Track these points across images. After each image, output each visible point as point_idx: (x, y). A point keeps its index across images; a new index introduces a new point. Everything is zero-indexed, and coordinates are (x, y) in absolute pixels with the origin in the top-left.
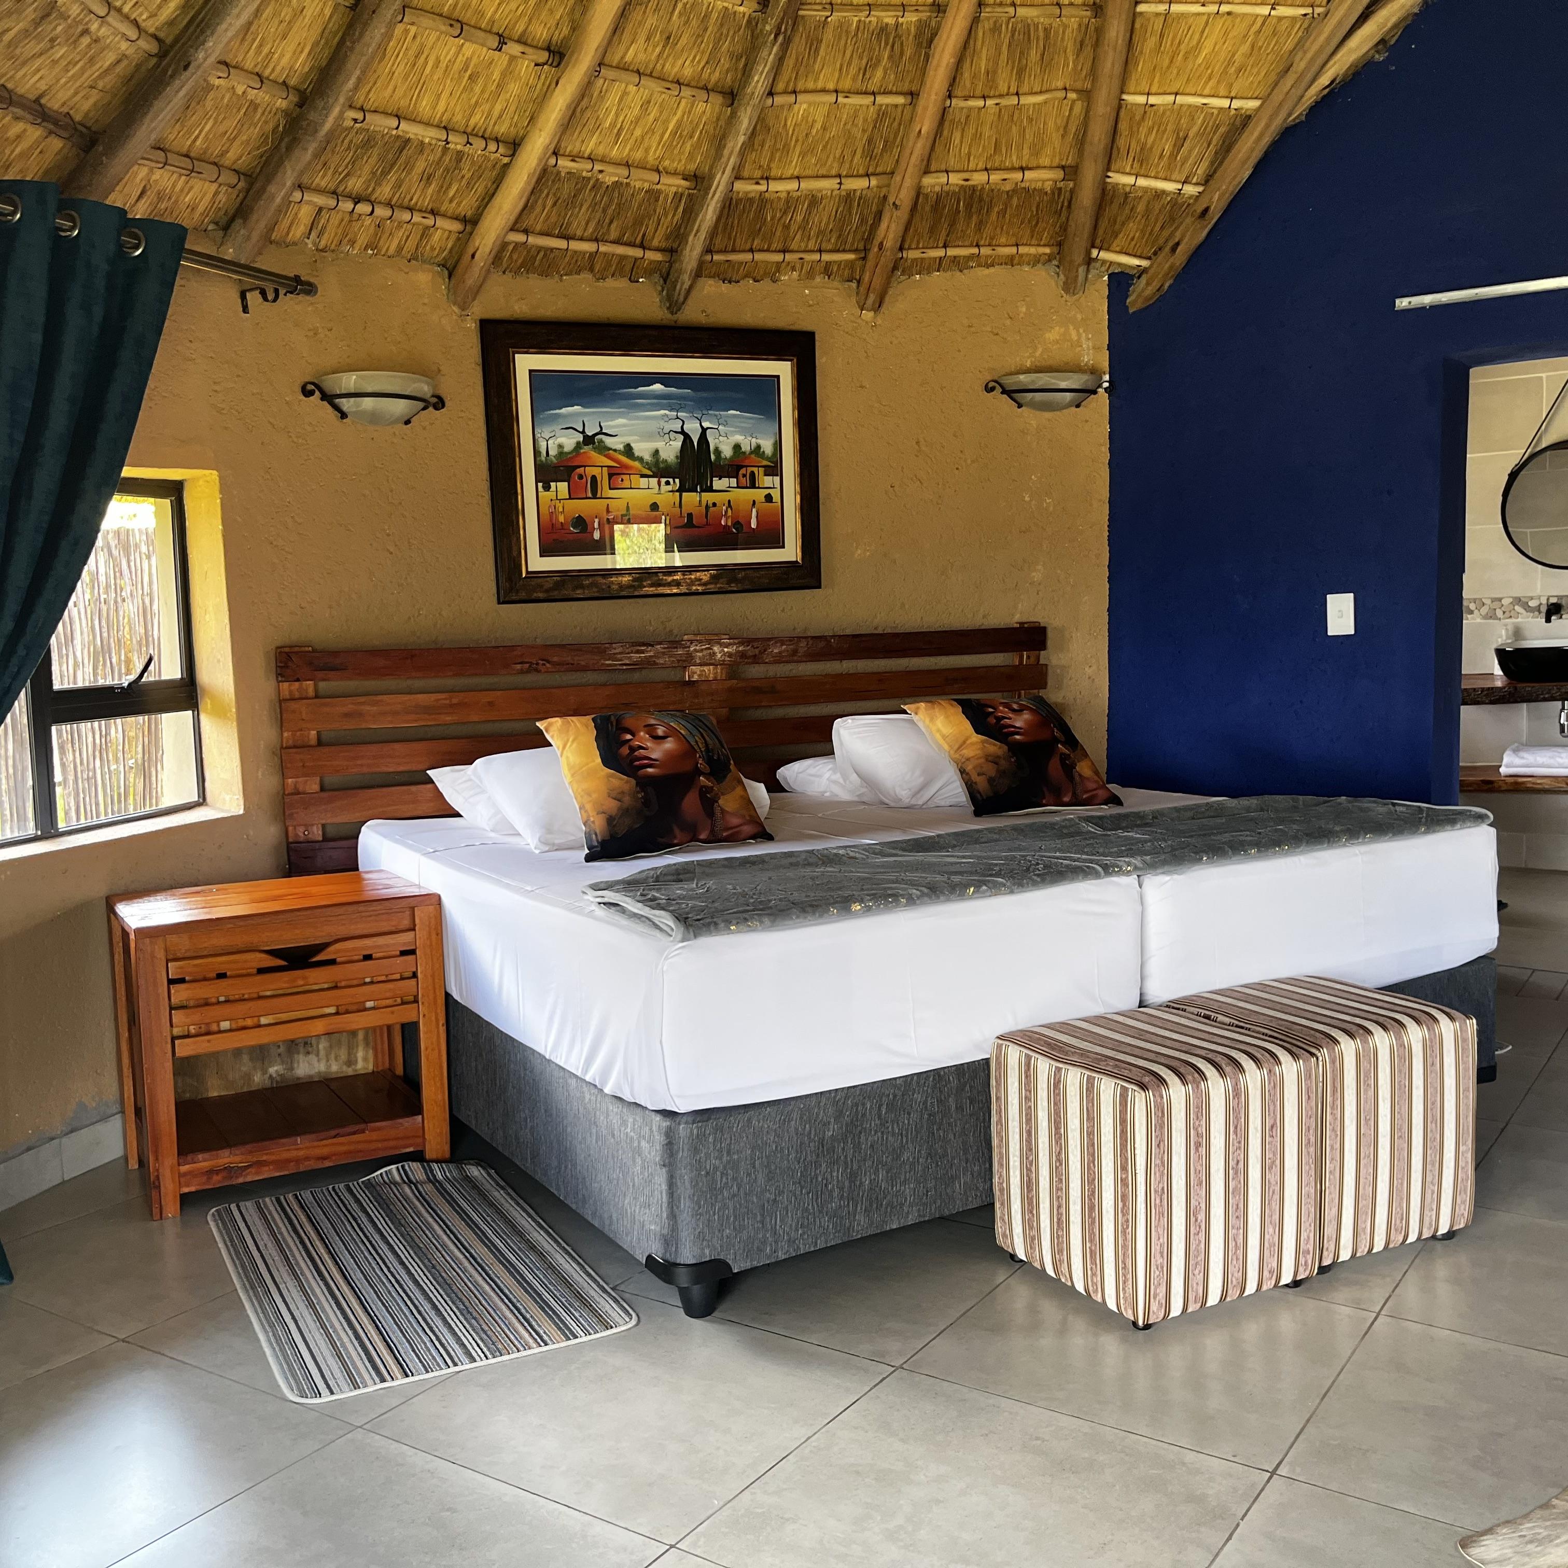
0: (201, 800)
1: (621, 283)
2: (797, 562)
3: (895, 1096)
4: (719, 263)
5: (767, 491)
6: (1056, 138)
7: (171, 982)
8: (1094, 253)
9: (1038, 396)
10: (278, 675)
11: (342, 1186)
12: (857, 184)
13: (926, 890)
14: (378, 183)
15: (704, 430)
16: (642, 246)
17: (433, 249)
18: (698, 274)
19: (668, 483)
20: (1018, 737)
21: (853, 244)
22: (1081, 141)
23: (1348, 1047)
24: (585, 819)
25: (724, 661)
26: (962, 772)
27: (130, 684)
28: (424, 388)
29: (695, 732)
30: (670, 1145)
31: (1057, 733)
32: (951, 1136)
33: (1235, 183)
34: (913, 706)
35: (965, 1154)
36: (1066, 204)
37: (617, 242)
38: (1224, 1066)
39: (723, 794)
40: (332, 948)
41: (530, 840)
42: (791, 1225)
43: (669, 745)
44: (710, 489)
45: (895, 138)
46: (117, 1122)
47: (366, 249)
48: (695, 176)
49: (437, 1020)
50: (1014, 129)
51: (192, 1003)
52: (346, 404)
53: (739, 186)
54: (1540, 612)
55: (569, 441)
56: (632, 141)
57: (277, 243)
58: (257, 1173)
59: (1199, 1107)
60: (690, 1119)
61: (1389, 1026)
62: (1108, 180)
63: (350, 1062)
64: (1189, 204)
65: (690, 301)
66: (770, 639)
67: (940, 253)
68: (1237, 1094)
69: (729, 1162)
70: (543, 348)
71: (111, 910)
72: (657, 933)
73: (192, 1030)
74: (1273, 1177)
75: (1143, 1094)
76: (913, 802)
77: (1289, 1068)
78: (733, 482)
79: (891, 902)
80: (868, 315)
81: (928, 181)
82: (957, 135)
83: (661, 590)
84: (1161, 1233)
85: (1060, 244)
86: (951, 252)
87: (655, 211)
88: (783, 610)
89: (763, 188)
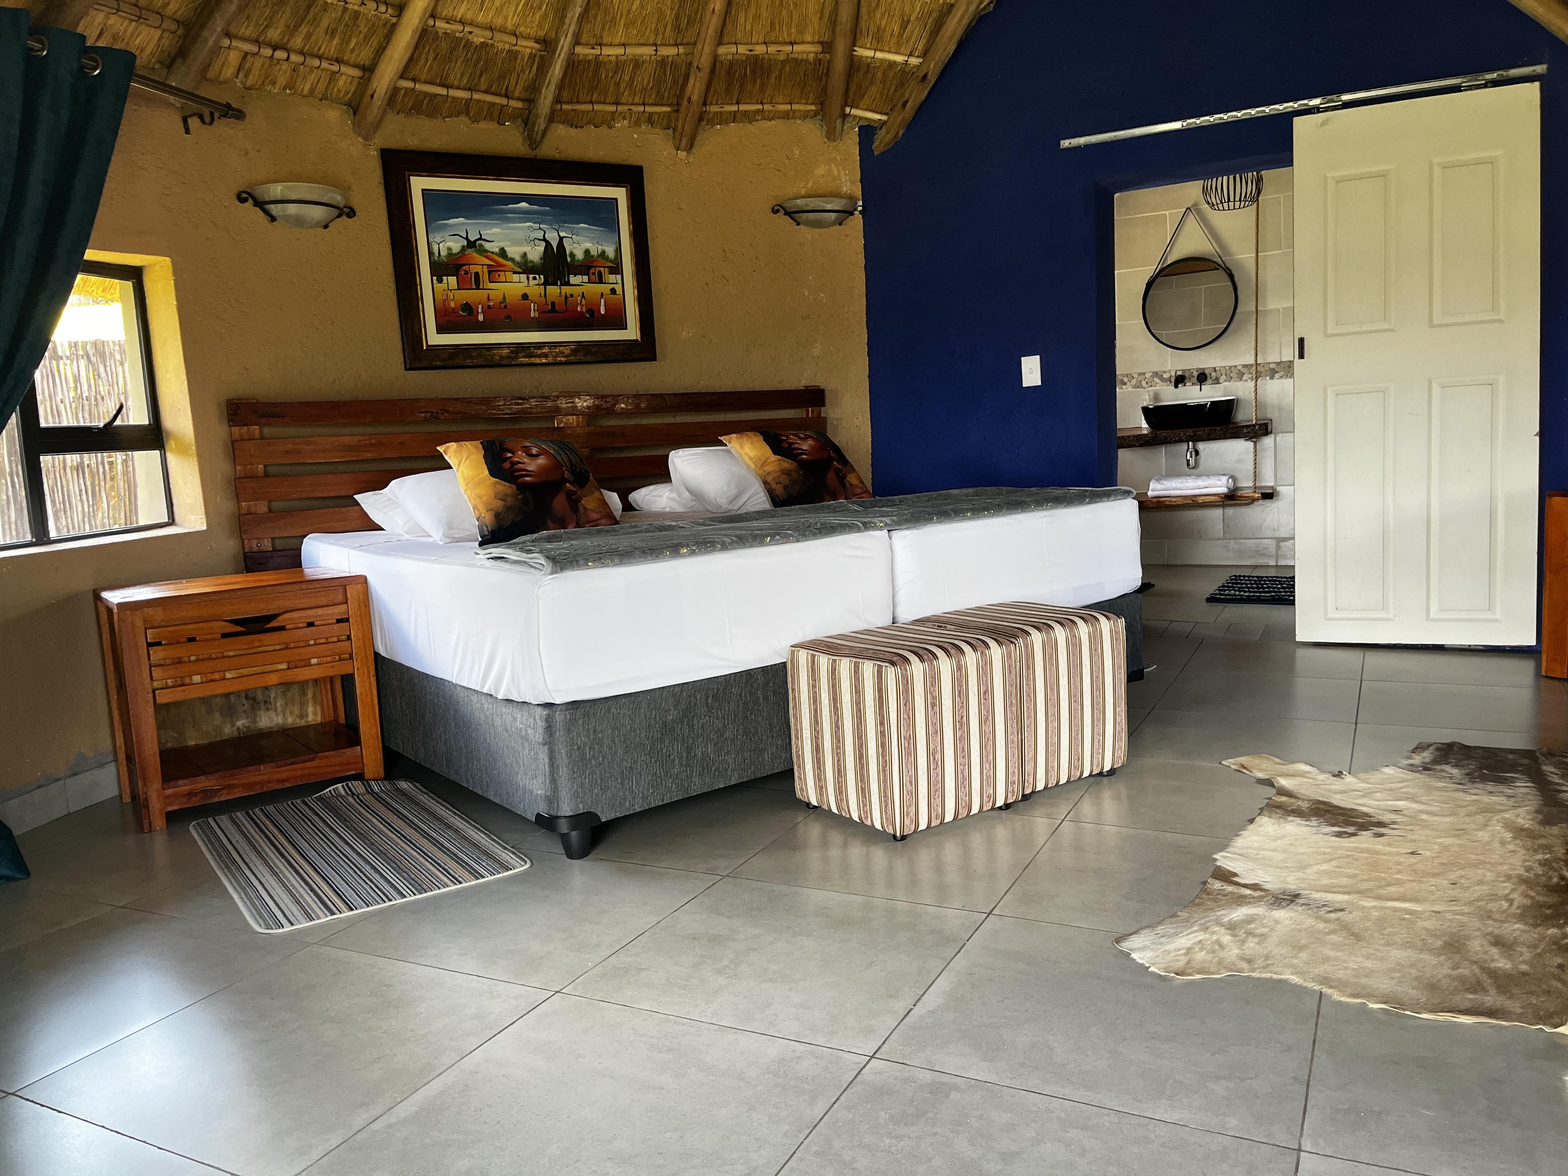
0: (171, 521)
1: (492, 126)
2: (637, 340)
3: (718, 690)
4: (567, 111)
5: (612, 286)
6: (815, 20)
7: (150, 645)
8: (848, 110)
9: (811, 215)
10: (229, 421)
11: (299, 801)
12: (671, 51)
13: (735, 539)
14: (292, 35)
15: (561, 239)
16: (506, 96)
17: (339, 91)
18: (551, 119)
19: (535, 278)
20: (804, 456)
21: (668, 99)
22: (833, 22)
23: (1037, 638)
24: (478, 515)
25: (584, 412)
26: (765, 483)
27: (105, 426)
28: (338, 198)
29: (561, 452)
30: (549, 729)
31: (832, 454)
32: (760, 719)
33: (945, 54)
34: (727, 437)
35: (771, 731)
36: (825, 71)
37: (485, 92)
38: (949, 649)
39: (585, 496)
40: (281, 618)
41: (437, 536)
42: (644, 786)
43: (541, 461)
44: (568, 284)
45: (696, 16)
46: (112, 768)
47: (284, 89)
48: (544, 40)
49: (369, 672)
50: (784, 12)
51: (168, 662)
52: (274, 209)
53: (579, 50)
54: (1171, 382)
55: (456, 245)
56: (494, 9)
57: (211, 80)
58: (228, 794)
59: (933, 678)
60: (564, 708)
61: (1065, 623)
62: (855, 53)
63: (302, 716)
64: (913, 73)
65: (546, 140)
66: (619, 396)
67: (734, 108)
68: (959, 668)
69: (594, 739)
70: (432, 172)
71: (98, 598)
72: (533, 571)
73: (170, 682)
74: (987, 728)
75: (893, 668)
76: (730, 507)
77: (996, 652)
78: (586, 278)
79: (710, 547)
80: (682, 154)
81: (722, 50)
82: (742, 15)
83: (533, 360)
84: (910, 768)
85: (822, 104)
86: (743, 107)
87: (515, 67)
88: (628, 378)
89: (597, 51)
